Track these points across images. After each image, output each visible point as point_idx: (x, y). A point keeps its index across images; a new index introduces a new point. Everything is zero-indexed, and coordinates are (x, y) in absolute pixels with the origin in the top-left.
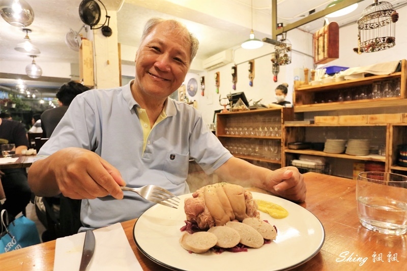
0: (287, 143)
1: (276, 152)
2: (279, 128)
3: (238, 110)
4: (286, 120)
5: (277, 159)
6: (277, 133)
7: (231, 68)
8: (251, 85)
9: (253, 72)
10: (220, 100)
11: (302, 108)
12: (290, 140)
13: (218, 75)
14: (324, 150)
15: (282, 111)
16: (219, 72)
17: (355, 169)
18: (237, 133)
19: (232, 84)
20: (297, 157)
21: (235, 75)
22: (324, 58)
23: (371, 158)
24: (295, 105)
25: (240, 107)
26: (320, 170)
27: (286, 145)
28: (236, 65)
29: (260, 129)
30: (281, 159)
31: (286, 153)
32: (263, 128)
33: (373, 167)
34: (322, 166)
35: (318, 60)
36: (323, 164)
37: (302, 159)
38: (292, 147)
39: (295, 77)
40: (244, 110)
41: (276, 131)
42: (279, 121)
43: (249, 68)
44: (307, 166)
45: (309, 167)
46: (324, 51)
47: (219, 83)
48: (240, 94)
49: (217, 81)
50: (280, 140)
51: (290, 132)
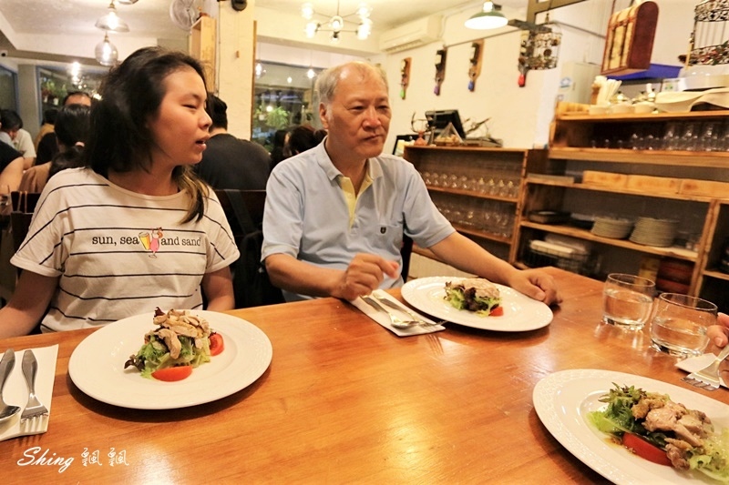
0: (528, 211)
1: (504, 224)
2: (516, 183)
3: (444, 144)
4: (531, 172)
5: (505, 235)
6: (511, 191)
7: (436, 52)
8: (472, 88)
9: (479, 64)
10: (412, 123)
11: (564, 152)
12: (533, 205)
13: (407, 63)
14: (593, 231)
15: (526, 155)
16: (410, 59)
17: (644, 268)
18: (437, 183)
19: (434, 84)
20: (541, 236)
21: (441, 67)
22: (620, 67)
23: (672, 253)
24: (551, 146)
25: (449, 139)
26: (578, 261)
27: (524, 214)
28: (446, 48)
29: (481, 182)
30: (511, 236)
31: (523, 228)
32: (486, 180)
33: (674, 268)
34: (584, 256)
35: (609, 69)
36: (586, 253)
37: (550, 240)
38: (534, 217)
39: (564, 80)
40: (456, 144)
41: (511, 189)
42: (519, 171)
43: (472, 56)
44: (555, 253)
45: (561, 255)
46: (622, 54)
47: (408, 80)
48: (450, 113)
49: (405, 76)
50: (515, 204)
51: (536, 193)
